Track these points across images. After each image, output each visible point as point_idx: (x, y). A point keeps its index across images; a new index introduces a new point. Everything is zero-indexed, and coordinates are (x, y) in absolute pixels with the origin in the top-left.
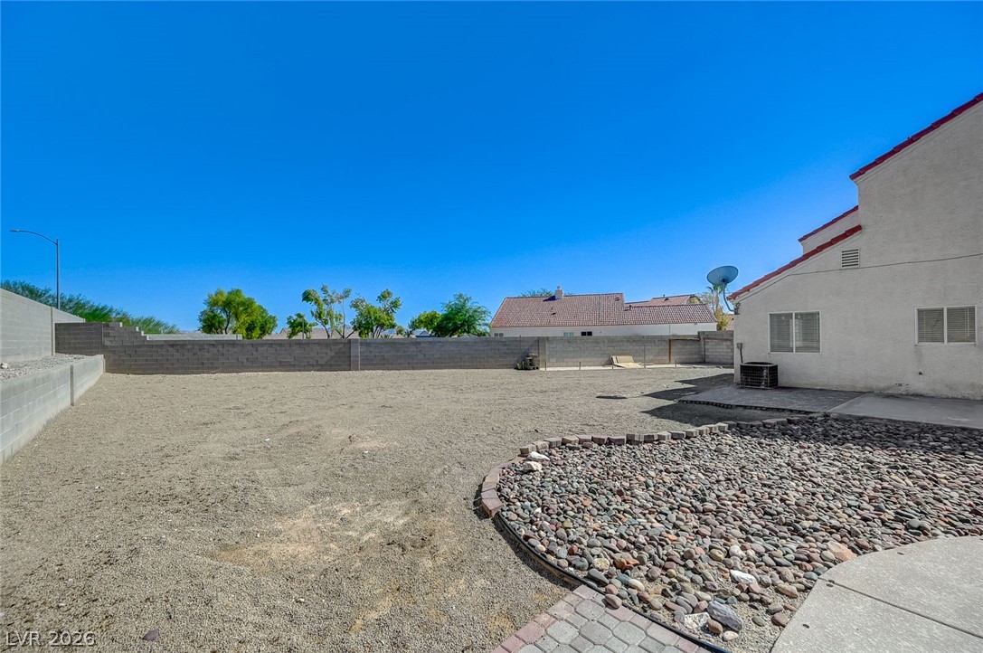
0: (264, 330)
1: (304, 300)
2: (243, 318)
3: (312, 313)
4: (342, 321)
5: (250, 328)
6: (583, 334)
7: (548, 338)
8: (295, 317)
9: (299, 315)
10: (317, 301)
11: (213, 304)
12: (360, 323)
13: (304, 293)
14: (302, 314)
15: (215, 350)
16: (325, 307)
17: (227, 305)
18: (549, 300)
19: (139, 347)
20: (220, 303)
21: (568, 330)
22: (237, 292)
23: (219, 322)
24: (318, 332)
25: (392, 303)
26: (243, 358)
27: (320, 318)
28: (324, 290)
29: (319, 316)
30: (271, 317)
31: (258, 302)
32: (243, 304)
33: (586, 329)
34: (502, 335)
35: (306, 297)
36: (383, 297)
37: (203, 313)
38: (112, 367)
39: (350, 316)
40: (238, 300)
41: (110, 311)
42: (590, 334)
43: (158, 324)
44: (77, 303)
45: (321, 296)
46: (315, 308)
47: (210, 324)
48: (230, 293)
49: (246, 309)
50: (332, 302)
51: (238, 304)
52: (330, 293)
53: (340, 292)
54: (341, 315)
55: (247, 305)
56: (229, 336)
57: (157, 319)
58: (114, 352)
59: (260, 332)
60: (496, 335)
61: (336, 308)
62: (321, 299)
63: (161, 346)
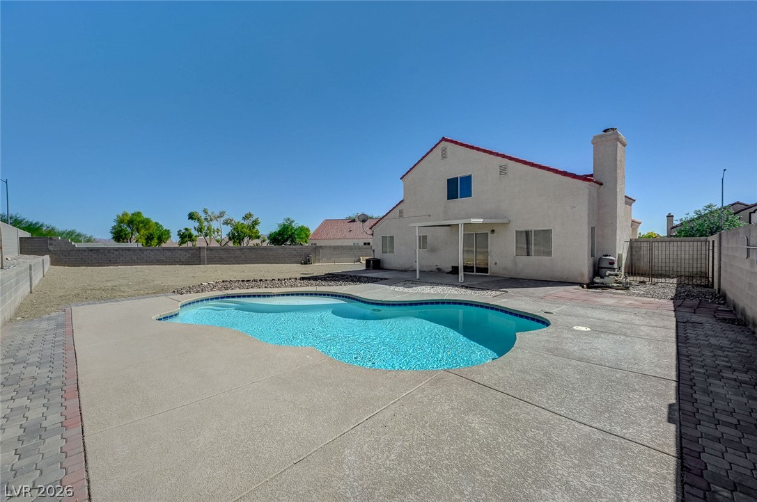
0: (160, 240)
1: (189, 219)
2: (143, 232)
3: (195, 228)
4: (220, 233)
5: (149, 238)
6: (365, 244)
7: (321, 246)
8: (183, 231)
9: (186, 229)
10: (199, 220)
11: (121, 221)
12: (233, 235)
13: (189, 214)
14: (189, 228)
15: (117, 253)
16: (205, 224)
17: (130, 223)
18: (352, 221)
19: (71, 251)
20: (126, 221)
21: (356, 241)
22: (139, 214)
23: (126, 235)
24: (200, 242)
25: (253, 222)
26: (135, 258)
27: (201, 232)
28: (205, 211)
29: (200, 230)
30: (166, 230)
31: (154, 220)
32: (142, 222)
33: (367, 241)
34: (315, 244)
35: (191, 217)
36: (246, 217)
37: (113, 228)
38: (54, 263)
39: (226, 230)
40: (138, 219)
41: (42, 225)
42: (369, 244)
43: (79, 235)
44: (15, 220)
45: (203, 216)
46: (197, 224)
47: (119, 236)
48: (133, 214)
49: (145, 226)
50: (211, 220)
51: (139, 222)
52: (210, 214)
53: (217, 214)
54: (218, 229)
55: (146, 223)
56: (133, 244)
57: (78, 231)
58: (56, 254)
59: (157, 241)
60: (312, 244)
61: (215, 225)
62: (203, 218)
63: (85, 251)
